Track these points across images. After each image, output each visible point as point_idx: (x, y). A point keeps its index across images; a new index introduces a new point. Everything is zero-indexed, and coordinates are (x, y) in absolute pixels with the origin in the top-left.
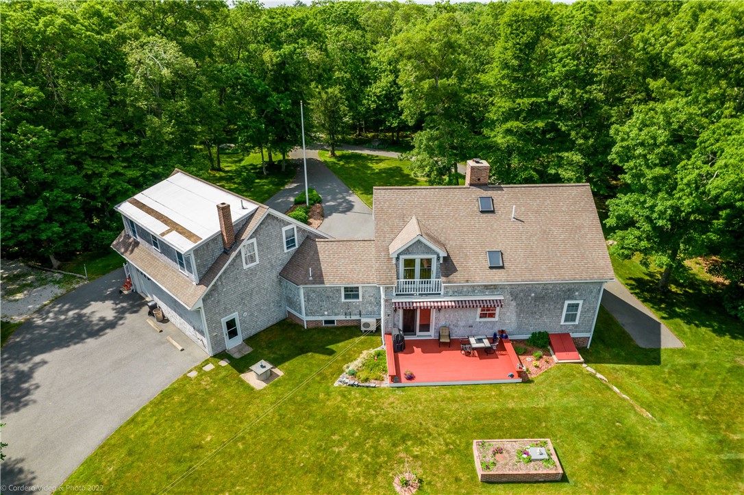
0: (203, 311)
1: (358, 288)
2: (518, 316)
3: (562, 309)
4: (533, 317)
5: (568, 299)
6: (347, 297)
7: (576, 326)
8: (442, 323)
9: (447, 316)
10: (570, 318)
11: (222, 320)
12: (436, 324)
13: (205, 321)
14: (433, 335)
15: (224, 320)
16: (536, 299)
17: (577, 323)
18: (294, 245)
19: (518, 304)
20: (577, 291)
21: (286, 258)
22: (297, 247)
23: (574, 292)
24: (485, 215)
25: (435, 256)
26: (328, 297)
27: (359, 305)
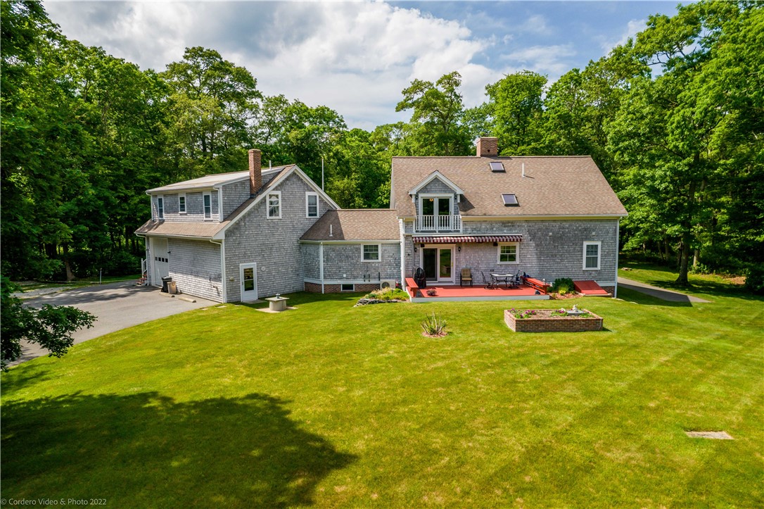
0: (223, 246)
1: (377, 246)
2: (539, 259)
3: (582, 251)
4: (554, 261)
5: (587, 239)
6: (367, 256)
7: (599, 272)
8: (463, 266)
9: (468, 257)
10: (592, 262)
11: (241, 265)
12: (457, 266)
13: (224, 259)
14: (454, 281)
15: (243, 266)
16: (554, 239)
17: (599, 268)
18: (316, 215)
19: (537, 245)
20: (594, 230)
21: (308, 225)
22: (318, 216)
23: (590, 232)
24: (496, 174)
25: (452, 195)
26: (347, 257)
27: (378, 267)
